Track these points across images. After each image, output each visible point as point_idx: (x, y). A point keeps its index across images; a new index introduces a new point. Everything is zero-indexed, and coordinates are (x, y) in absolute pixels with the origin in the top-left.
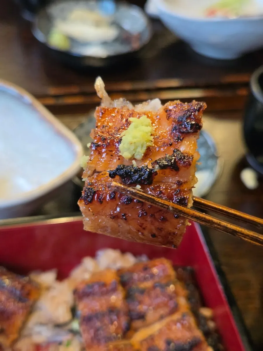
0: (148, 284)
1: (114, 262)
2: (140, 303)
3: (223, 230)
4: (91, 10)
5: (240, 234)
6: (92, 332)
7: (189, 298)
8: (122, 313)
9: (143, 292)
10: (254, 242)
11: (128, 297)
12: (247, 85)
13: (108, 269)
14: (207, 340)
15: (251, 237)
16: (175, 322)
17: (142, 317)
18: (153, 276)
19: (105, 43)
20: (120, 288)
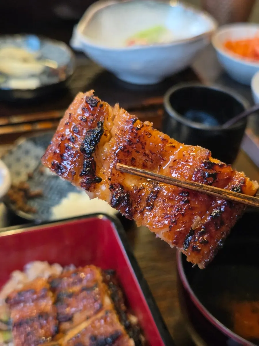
0: (77, 288)
1: (43, 272)
2: (68, 305)
3: (211, 191)
4: (19, 46)
5: (225, 193)
6: (23, 336)
7: (112, 298)
8: (51, 318)
9: (71, 295)
10: (237, 198)
11: (57, 301)
12: (161, 106)
13: (38, 278)
14: (128, 333)
15: (234, 194)
16: (99, 320)
17: (70, 319)
18: (81, 280)
19: (32, 76)
20: (50, 294)
